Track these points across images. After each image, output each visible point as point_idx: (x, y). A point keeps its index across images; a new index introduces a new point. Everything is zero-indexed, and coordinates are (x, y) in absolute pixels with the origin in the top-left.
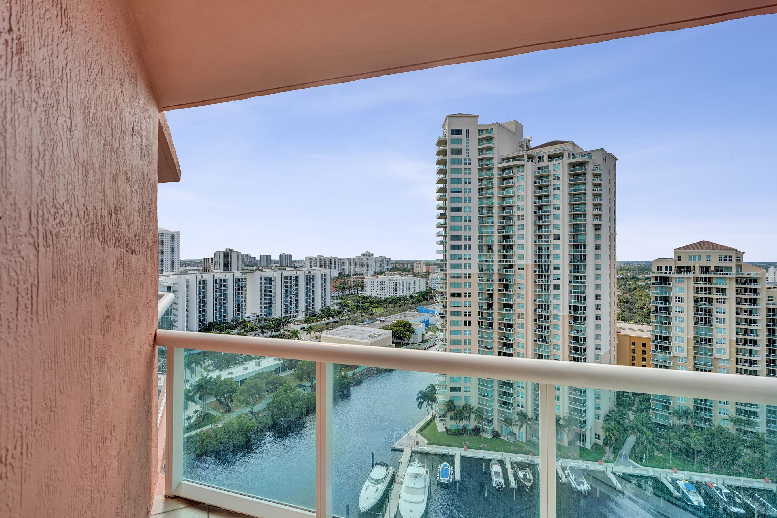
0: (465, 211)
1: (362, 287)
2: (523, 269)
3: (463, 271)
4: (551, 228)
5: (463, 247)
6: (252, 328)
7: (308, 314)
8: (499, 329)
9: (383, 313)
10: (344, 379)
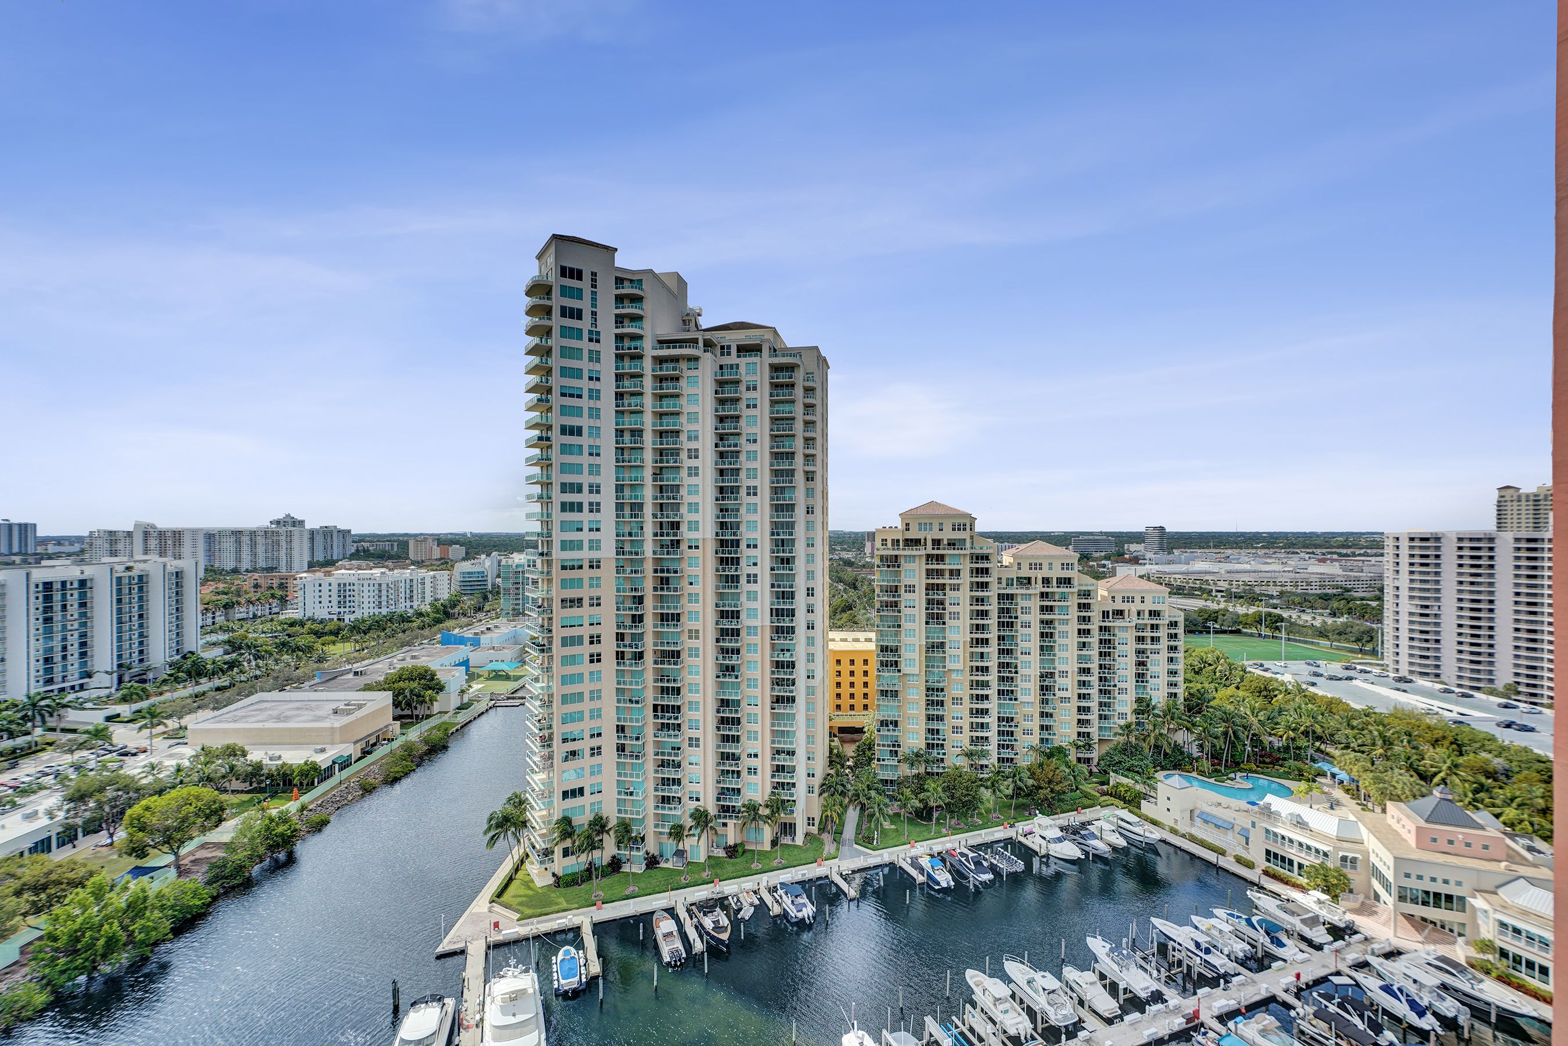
0: (590, 434)
1: (284, 601)
2: (697, 547)
3: (585, 555)
4: (743, 475)
5: (586, 507)
7: (126, 678)
8: (656, 662)
9: (356, 654)
10: (278, 825)
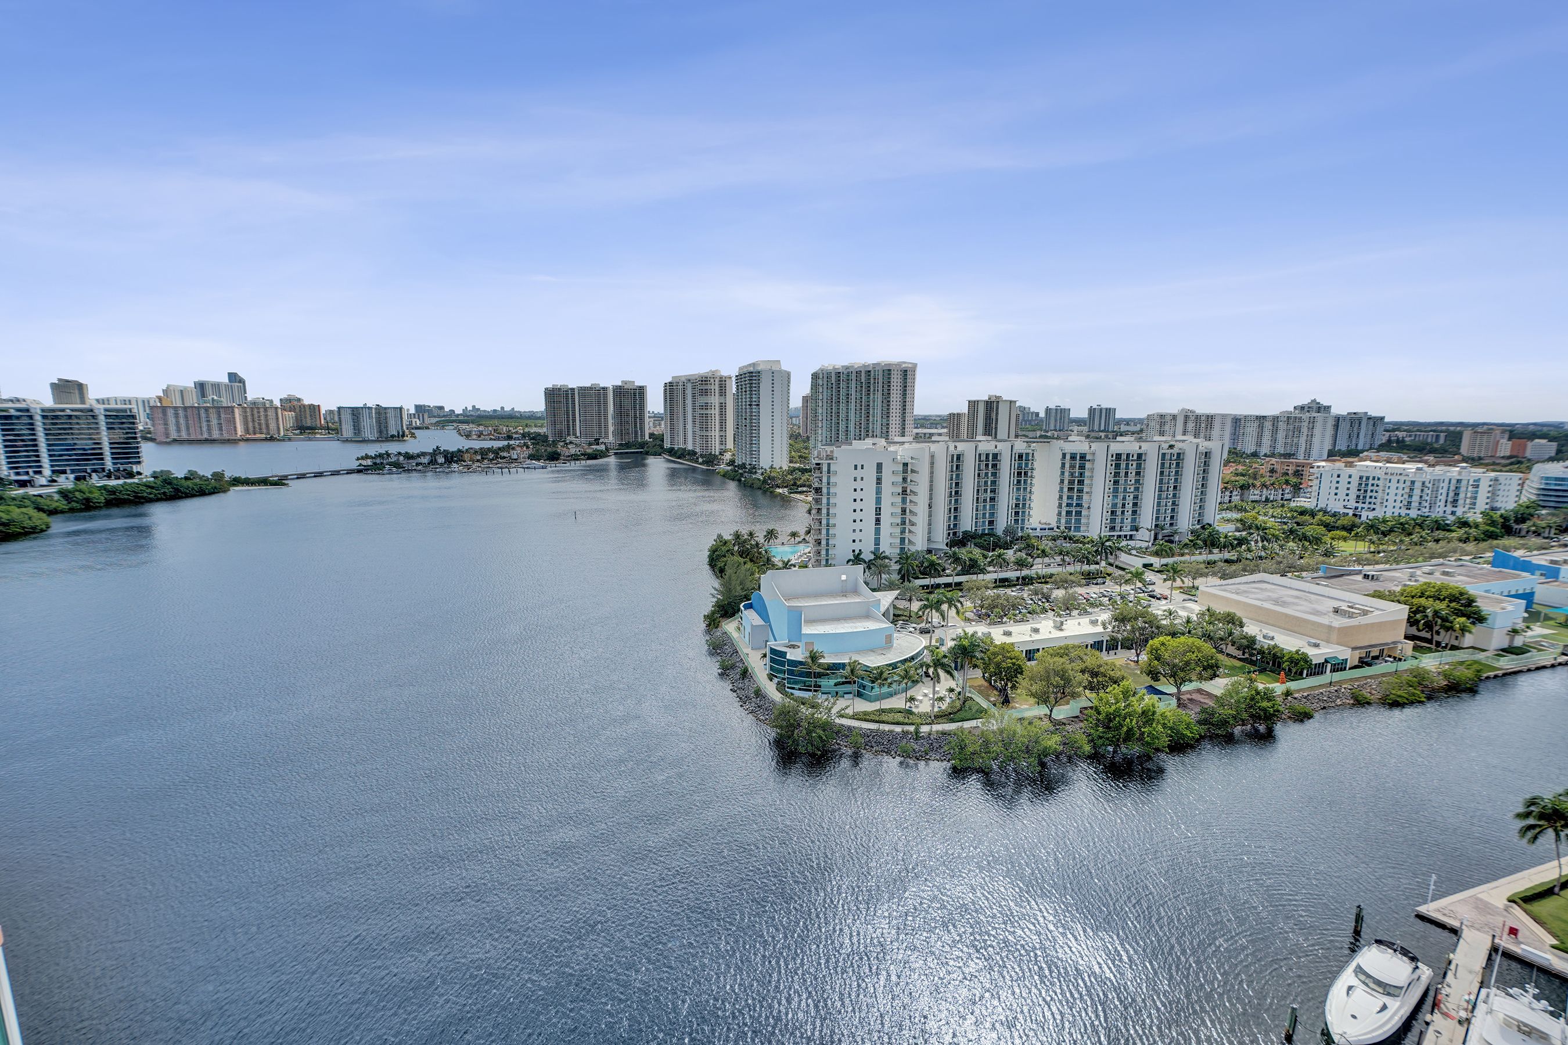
6: (1043, 551)
7: (1160, 537)
9: (1368, 556)
10: (1262, 699)
